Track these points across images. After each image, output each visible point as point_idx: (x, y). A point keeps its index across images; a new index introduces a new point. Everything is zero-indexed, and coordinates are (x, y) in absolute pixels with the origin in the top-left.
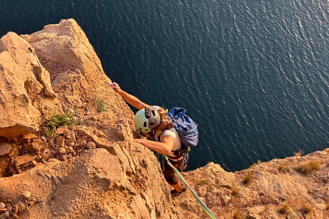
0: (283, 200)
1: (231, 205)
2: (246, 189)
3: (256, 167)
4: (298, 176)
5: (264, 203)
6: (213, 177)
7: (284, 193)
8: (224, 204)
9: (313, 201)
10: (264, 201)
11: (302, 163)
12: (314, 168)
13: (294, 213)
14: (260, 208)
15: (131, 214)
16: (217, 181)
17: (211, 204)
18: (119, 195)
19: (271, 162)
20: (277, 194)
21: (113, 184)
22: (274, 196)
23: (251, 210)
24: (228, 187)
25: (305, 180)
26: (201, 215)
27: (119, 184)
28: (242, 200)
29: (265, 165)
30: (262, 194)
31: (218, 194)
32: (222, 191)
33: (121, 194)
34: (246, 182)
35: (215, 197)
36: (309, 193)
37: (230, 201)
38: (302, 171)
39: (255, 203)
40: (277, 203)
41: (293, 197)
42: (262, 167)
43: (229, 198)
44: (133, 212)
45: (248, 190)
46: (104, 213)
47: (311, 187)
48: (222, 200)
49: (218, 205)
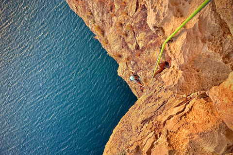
0: (120, 36)
1: (135, 60)
2: (123, 55)
3: (111, 54)
4: (106, 34)
5: (126, 44)
6: (125, 72)
7: (117, 37)
8: (136, 63)
9: (114, 23)
10: (125, 45)
11: (99, 34)
12: (99, 28)
13: (125, 30)
14: (130, 46)
15: (181, 129)
16: (126, 70)
17: (139, 68)
18: (173, 140)
19: (105, 48)
20: (119, 40)
21: (169, 147)
22: (120, 41)
23: (132, 49)
24: (126, 63)
25: (106, 30)
26: (146, 71)
27: (167, 144)
28: (129, 55)
29: (108, 51)
30: (122, 47)
31: (133, 68)
32: (130, 66)
33: (171, 139)
34: (120, 56)
35: (134, 68)
36: (111, 26)
37: (133, 60)
38: (103, 33)
39: (128, 48)
40: (123, 39)
41: (117, 33)
42: (110, 52)
43: (132, 62)
44: (179, 129)
45: (123, 54)
46: (189, 147)
47: (109, 26)
48: (134, 64)
49: (137, 66)
